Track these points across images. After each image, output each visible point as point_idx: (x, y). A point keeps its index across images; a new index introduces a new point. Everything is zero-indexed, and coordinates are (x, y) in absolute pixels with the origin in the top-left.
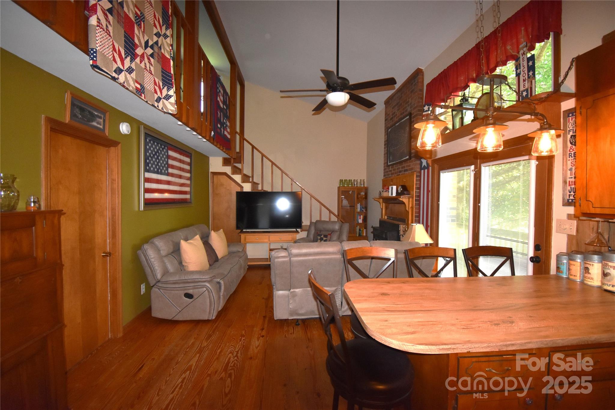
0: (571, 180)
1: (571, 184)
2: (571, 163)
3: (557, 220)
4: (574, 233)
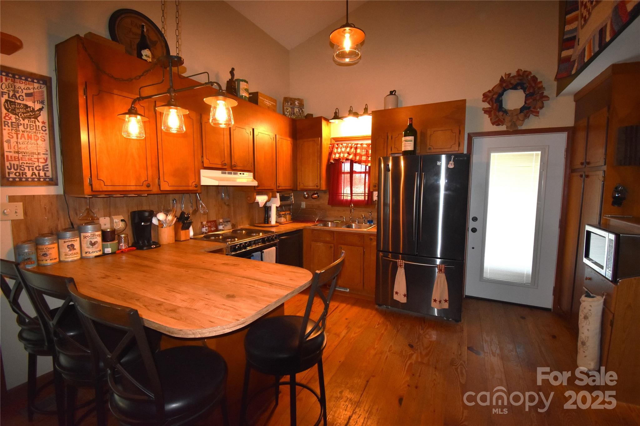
0: (9, 154)
2: (7, 133)
4: (21, 216)
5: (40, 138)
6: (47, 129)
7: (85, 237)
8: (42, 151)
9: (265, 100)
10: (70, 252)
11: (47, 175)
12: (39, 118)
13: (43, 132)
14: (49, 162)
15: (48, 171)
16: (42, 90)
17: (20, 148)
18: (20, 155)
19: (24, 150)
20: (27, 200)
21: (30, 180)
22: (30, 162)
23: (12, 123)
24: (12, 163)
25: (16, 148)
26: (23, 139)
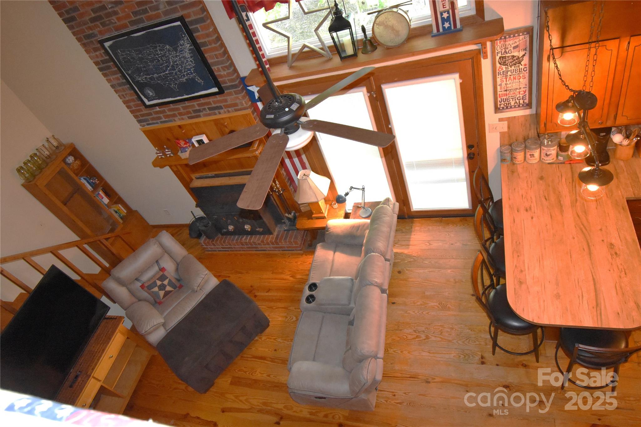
0: (501, 93)
1: (501, 96)
2: (501, 80)
3: (489, 125)
4: (506, 129)
5: (522, 77)
6: (528, 69)
7: (544, 150)
8: (522, 86)
10: (531, 159)
11: (525, 102)
12: (522, 63)
13: (524, 72)
14: (527, 93)
15: (526, 99)
16: (526, 39)
17: (508, 87)
18: (508, 92)
19: (510, 88)
20: (510, 120)
21: (513, 107)
22: (514, 95)
23: (503, 71)
24: (502, 98)
25: (505, 88)
26: (510, 80)
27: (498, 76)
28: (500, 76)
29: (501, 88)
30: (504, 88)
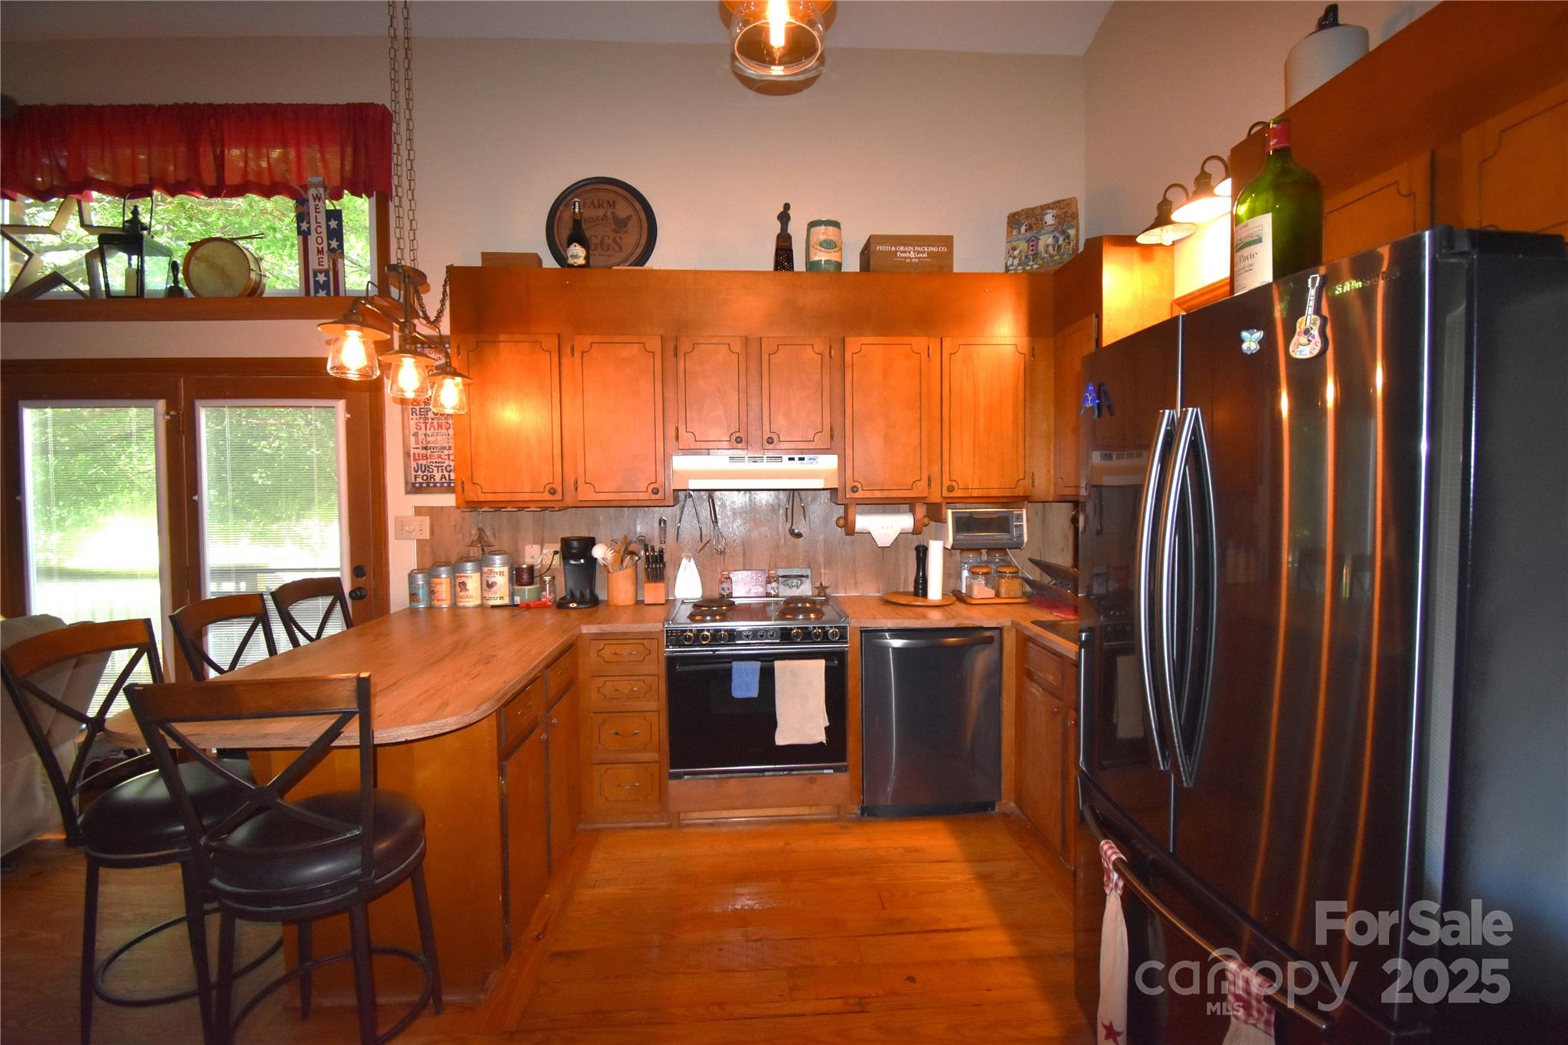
0: (417, 451)
1: (417, 458)
2: (416, 424)
3: (396, 518)
4: (427, 536)
5: (452, 425)
7: (484, 573)
9: (902, 248)
17: (428, 443)
18: (429, 452)
19: (433, 445)
20: (434, 513)
21: (438, 485)
22: (440, 460)
23: (420, 409)
24: (420, 462)
25: (425, 443)
26: (432, 429)
27: (411, 416)
28: (414, 416)
29: (417, 442)
30: (422, 443)
